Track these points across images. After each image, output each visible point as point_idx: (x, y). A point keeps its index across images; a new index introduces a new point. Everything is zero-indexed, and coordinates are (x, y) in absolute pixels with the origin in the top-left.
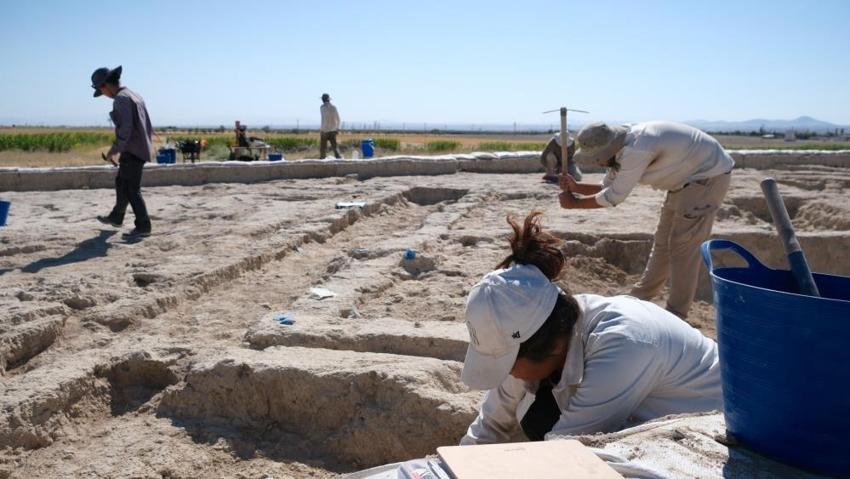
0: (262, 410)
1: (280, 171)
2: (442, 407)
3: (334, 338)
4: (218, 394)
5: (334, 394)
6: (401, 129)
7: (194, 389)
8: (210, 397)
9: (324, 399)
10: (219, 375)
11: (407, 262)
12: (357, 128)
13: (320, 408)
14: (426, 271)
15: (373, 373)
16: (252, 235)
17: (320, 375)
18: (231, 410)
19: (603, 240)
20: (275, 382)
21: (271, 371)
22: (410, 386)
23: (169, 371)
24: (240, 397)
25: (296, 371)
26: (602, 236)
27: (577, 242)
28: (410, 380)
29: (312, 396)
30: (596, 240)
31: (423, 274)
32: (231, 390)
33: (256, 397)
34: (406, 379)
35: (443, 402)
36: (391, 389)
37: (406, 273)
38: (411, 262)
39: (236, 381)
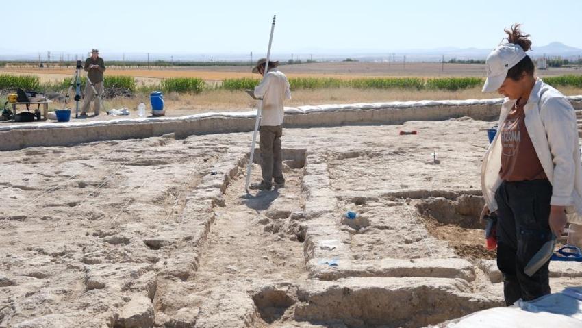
0: (358, 312)
1: (98, 133)
2: (471, 300)
3: (371, 271)
4: (332, 305)
5: (403, 300)
6: (121, 60)
7: (316, 304)
8: (328, 307)
9: (398, 303)
10: (332, 294)
11: (350, 220)
12: (66, 59)
13: (394, 309)
14: (365, 227)
15: (424, 287)
16: (154, 202)
17: (393, 289)
18: (342, 314)
19: (463, 196)
20: (366, 296)
21: (363, 289)
22: (449, 291)
23: (287, 296)
24: (346, 307)
25: (378, 288)
26: (462, 193)
27: (443, 198)
28: (448, 288)
29: (390, 303)
30: (457, 196)
31: (363, 229)
32: (340, 303)
33: (355, 306)
34: (445, 287)
35: (471, 298)
36: (438, 294)
37: (352, 229)
38: (353, 221)
39: (343, 298)
